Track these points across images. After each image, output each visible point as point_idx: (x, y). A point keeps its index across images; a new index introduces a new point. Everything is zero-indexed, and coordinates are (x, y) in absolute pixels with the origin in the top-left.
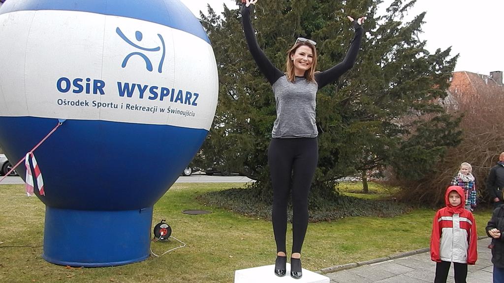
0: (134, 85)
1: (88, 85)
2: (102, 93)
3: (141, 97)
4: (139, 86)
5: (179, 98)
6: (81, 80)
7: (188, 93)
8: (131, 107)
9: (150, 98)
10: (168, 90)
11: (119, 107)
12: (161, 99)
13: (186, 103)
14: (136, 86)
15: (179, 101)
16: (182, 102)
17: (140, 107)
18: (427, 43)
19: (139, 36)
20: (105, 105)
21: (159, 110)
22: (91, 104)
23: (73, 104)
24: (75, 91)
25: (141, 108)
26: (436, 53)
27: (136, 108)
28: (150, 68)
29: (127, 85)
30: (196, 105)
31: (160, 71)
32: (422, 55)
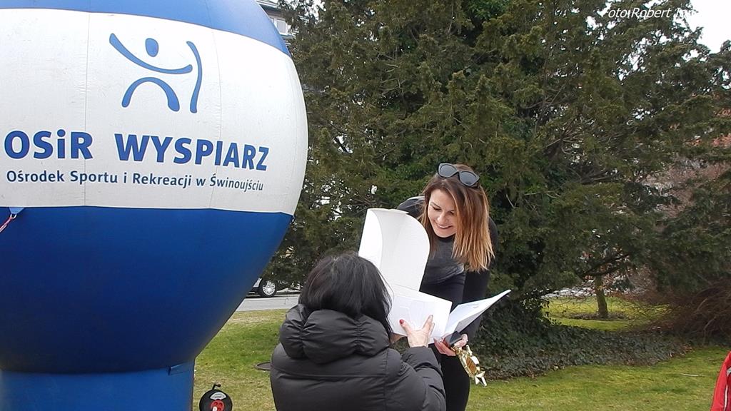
0: (145, 139)
1: (61, 144)
2: (88, 155)
3: (160, 159)
4: (156, 139)
5: (232, 158)
6: (48, 134)
7: (247, 148)
8: (143, 180)
9: (177, 160)
10: (209, 144)
11: (121, 179)
12: (198, 161)
13: (244, 166)
14: (150, 139)
15: (231, 164)
16: (237, 165)
17: (159, 179)
18: (703, 31)
19: (152, 47)
20: (92, 178)
21: (194, 182)
22: (67, 177)
23: (35, 178)
24: (37, 155)
25: (161, 180)
26: (722, 50)
27: (152, 180)
28: (174, 104)
29: (132, 139)
30: (264, 168)
31: (193, 109)
32: (694, 54)
